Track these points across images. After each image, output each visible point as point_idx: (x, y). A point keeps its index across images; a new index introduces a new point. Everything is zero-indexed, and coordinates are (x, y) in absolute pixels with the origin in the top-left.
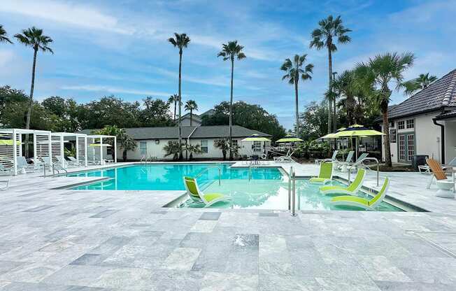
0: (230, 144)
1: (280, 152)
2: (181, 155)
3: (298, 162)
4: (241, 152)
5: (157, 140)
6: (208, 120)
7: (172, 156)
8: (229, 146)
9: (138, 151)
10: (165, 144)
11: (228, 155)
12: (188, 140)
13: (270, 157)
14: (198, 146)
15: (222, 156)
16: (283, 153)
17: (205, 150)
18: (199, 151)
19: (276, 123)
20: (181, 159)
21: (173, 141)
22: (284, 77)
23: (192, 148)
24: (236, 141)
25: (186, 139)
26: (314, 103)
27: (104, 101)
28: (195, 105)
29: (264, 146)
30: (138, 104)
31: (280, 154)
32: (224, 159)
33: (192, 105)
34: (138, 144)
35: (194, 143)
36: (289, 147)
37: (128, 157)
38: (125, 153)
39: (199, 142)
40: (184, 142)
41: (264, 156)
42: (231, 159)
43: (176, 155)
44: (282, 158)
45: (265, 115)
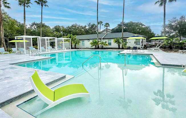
0: (122, 41)
1: (152, 45)
2: (98, 47)
3: (164, 51)
4: (128, 45)
5: (89, 40)
6: (114, 31)
7: (94, 47)
8: (121, 42)
9: (80, 45)
10: (91, 41)
11: (121, 47)
12: (102, 40)
13: (145, 47)
14: (106, 42)
15: (118, 47)
16: (153, 45)
17: (110, 44)
18: (106, 45)
19: (150, 31)
20: (98, 48)
21: (94, 40)
22: (156, 3)
23: (103, 43)
24: (126, 40)
25: (101, 39)
26: (175, 18)
27: (73, 26)
28: (109, 25)
29: (142, 42)
30: (86, 26)
31: (151, 46)
32: (119, 48)
33: (107, 25)
34: (81, 41)
35: (104, 41)
36: (158, 43)
37: (77, 47)
38: (75, 46)
39: (107, 40)
40: (99, 40)
41: (142, 47)
42: (123, 48)
43: (96, 46)
44: (153, 49)
45: (144, 27)
